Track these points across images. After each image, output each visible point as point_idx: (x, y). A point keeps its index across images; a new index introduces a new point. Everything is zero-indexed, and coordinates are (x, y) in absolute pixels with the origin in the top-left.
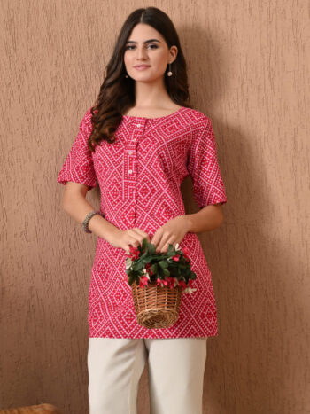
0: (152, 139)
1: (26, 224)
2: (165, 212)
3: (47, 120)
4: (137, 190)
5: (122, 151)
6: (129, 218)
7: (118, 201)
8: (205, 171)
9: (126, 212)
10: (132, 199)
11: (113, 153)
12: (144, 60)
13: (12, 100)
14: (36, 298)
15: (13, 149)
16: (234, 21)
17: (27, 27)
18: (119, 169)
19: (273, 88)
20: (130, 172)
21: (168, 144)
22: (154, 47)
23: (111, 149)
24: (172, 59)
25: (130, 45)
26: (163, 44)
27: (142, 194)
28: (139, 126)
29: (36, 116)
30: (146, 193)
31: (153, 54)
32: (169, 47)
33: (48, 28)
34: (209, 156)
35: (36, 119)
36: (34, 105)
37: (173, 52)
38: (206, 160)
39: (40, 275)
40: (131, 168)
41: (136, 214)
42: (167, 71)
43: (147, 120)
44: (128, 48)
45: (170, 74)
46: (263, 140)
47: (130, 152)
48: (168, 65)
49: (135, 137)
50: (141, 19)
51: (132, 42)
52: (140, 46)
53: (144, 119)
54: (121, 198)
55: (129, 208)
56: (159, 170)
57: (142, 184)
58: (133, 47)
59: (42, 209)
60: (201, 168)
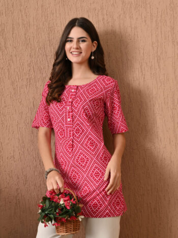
0: (80, 98)
1: (14, 151)
2: (90, 143)
3: (25, 89)
4: (73, 131)
5: (64, 107)
6: (69, 148)
7: (63, 138)
8: (115, 113)
9: (67, 144)
10: (70, 136)
11: (59, 109)
12: (77, 49)
13: (4, 77)
14: (20, 195)
18: (62, 119)
19: (159, 68)
20: (69, 120)
21: (90, 101)
22: (84, 41)
23: (57, 107)
24: (94, 49)
25: (69, 39)
26: (89, 40)
27: (76, 133)
28: (73, 91)
29: (19, 87)
30: (79, 132)
31: (83, 45)
32: (93, 41)
33: (25, 34)
34: (117, 105)
35: (18, 88)
36: (17, 80)
37: (95, 45)
38: (115, 107)
39: (22, 181)
40: (69, 118)
41: (73, 145)
42: (91, 56)
43: (78, 87)
44: (68, 41)
45: (93, 58)
46: (154, 99)
47: (68, 108)
48: (92, 53)
49: (71, 98)
50: (77, 24)
51: (71, 38)
52: (75, 40)
53: (76, 86)
54: (64, 136)
55: (69, 142)
56: (85, 118)
57: (76, 127)
58: (71, 41)
59: (23, 142)
60: (112, 112)
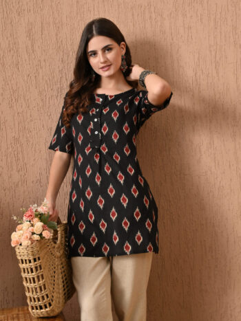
15: (31, 121)
16: (190, 28)
17: (42, 34)
